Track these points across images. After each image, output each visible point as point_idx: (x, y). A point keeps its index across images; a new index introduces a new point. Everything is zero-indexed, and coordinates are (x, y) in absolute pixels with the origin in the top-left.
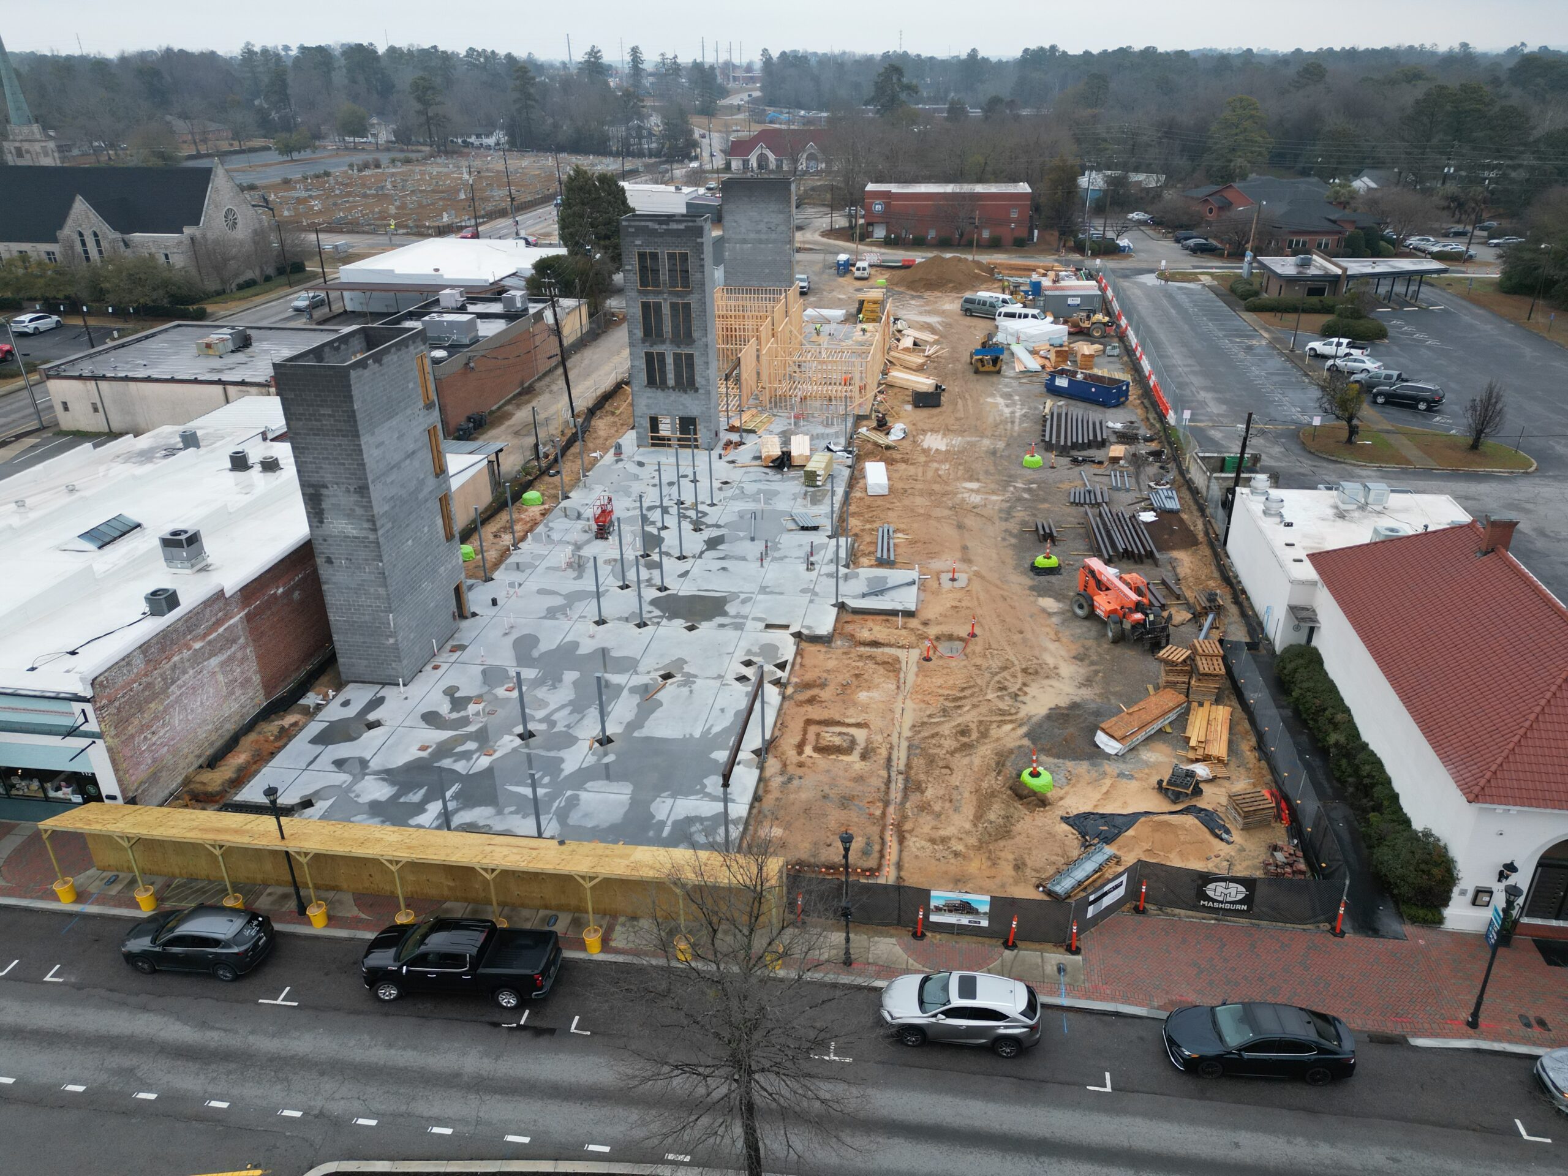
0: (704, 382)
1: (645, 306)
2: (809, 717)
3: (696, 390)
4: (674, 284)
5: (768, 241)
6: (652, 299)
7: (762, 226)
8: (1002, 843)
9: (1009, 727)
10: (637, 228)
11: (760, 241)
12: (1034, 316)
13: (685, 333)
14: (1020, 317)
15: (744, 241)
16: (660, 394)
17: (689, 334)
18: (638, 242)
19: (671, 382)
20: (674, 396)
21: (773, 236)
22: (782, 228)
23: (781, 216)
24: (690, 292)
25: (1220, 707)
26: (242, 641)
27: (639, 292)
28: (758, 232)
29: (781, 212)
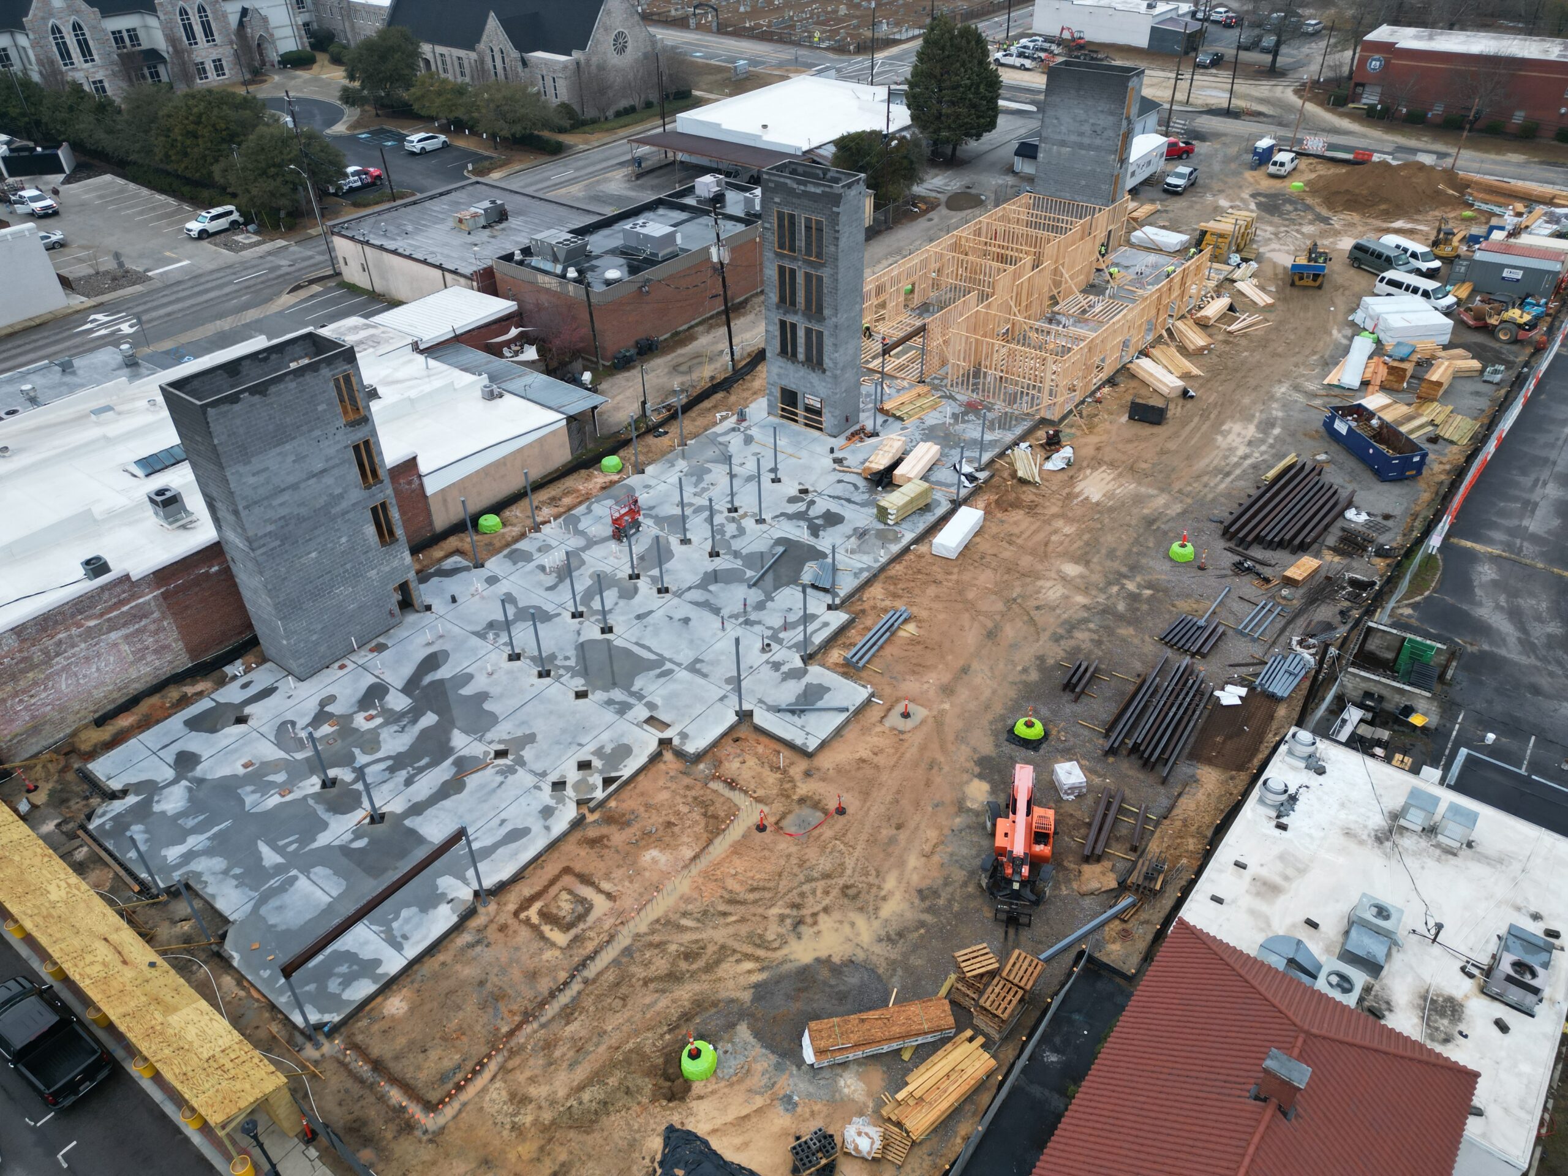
0: (831, 365)
1: (782, 270)
2: (572, 865)
3: (824, 371)
4: (809, 252)
5: (1090, 147)
6: (788, 265)
7: (1086, 128)
8: (572, 1134)
9: (749, 965)
10: (777, 184)
11: (1081, 146)
12: (1426, 294)
13: (814, 310)
14: (1407, 289)
15: (1063, 143)
16: (789, 365)
17: (820, 309)
18: (777, 200)
19: (801, 356)
20: (803, 372)
21: (1098, 142)
22: (1109, 133)
23: (1111, 118)
24: (823, 265)
25: (987, 1056)
26: (156, 615)
27: (777, 254)
28: (1081, 134)
29: (1112, 113)
